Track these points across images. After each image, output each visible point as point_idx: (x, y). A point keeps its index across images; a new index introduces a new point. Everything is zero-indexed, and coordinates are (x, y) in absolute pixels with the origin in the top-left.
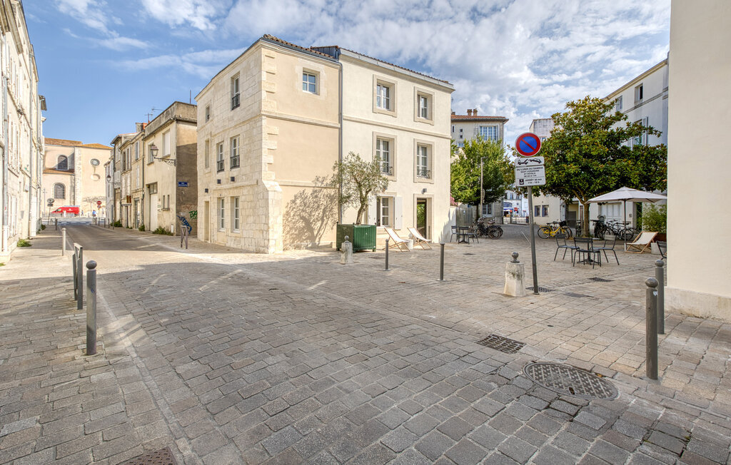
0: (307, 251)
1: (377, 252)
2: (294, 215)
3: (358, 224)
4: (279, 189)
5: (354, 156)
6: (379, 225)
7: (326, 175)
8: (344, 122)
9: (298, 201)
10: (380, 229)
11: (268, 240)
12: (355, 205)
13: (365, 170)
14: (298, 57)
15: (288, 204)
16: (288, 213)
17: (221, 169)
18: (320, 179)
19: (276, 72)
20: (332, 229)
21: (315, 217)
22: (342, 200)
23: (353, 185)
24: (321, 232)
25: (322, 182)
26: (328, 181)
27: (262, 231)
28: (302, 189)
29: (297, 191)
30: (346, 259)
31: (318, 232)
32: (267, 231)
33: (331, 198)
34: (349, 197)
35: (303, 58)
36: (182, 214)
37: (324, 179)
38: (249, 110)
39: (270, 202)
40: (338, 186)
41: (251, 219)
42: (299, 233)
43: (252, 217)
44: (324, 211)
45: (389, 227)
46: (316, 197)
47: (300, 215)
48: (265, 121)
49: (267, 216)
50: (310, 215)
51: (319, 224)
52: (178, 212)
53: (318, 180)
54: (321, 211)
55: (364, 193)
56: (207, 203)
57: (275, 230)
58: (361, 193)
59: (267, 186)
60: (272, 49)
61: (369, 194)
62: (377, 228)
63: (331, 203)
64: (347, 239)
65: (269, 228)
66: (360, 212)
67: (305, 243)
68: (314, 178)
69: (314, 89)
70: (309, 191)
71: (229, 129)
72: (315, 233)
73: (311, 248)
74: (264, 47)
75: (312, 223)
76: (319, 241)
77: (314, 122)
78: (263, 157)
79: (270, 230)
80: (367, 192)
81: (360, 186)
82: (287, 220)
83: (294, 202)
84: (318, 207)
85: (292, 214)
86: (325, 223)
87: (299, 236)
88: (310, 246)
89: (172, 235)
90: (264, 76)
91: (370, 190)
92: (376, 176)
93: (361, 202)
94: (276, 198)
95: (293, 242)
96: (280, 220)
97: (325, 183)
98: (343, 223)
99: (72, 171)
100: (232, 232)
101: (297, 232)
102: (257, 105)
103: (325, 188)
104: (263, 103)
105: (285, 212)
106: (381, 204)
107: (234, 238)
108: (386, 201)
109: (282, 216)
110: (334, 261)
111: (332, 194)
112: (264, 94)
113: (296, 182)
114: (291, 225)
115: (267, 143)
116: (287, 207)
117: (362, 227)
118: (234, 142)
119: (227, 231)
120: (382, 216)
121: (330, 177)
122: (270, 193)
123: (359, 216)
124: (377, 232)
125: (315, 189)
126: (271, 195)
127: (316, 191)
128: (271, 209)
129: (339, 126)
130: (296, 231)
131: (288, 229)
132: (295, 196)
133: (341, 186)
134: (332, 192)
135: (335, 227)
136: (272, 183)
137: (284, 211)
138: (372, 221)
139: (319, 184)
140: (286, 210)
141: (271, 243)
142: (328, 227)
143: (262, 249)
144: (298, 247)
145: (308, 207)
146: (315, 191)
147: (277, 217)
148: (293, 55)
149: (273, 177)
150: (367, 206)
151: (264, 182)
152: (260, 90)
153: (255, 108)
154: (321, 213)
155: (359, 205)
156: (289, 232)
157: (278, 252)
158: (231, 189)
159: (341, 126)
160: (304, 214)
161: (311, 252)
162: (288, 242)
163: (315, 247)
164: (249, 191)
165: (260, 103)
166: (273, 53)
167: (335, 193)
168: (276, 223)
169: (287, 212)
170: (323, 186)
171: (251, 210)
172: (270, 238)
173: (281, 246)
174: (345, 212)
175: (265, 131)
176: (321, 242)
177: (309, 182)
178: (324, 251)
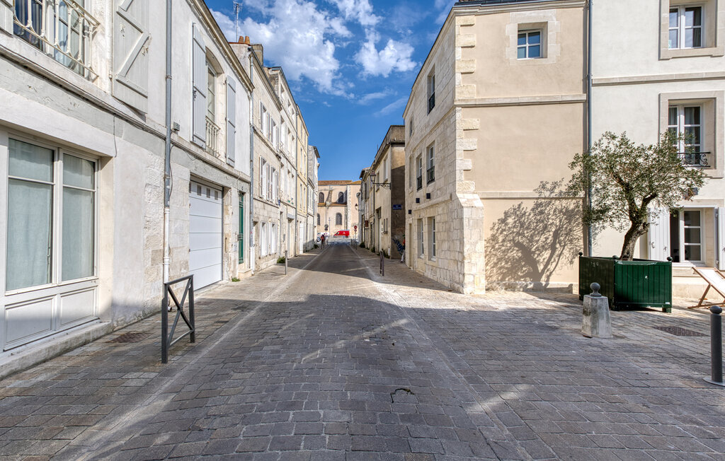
0: (525, 295)
1: (675, 313)
2: (504, 241)
3: (624, 257)
4: (479, 203)
5: (614, 137)
6: (677, 259)
7: (558, 179)
8: (593, 89)
9: (510, 221)
10: (682, 267)
11: (464, 275)
12: (616, 224)
13: (640, 160)
14: (509, 11)
15: (494, 224)
16: (494, 238)
17: (420, 187)
18: (549, 186)
19: (475, 44)
20: (571, 262)
21: (540, 243)
22: (590, 217)
23: (614, 189)
24: (551, 267)
25: (552, 191)
26: (564, 188)
27: (456, 261)
28: (516, 203)
29: (509, 205)
30: (594, 327)
31: (546, 266)
32: (462, 262)
33: (569, 215)
34: (605, 210)
35: (517, 10)
36: (396, 237)
37: (555, 185)
38: (443, 106)
39: (465, 222)
40: (582, 194)
41: (446, 245)
42: (513, 267)
43: (446, 243)
44: (556, 235)
45: (707, 266)
46: (541, 213)
47: (513, 240)
48: (459, 114)
49: (462, 243)
50: (531, 240)
51: (546, 254)
52: (393, 235)
53: (544, 187)
54: (550, 235)
55: (639, 202)
56: (410, 225)
57: (473, 261)
58: (632, 203)
59: (462, 201)
60: (470, 14)
61: (652, 205)
62: (674, 264)
63: (570, 222)
64: (596, 290)
65: (464, 258)
66: (629, 237)
67: (522, 282)
68: (537, 185)
69: (537, 52)
70: (528, 206)
71: (425, 137)
72: (541, 267)
73: (532, 291)
74: (459, 14)
75: (534, 253)
76: (548, 280)
77: (538, 100)
78: (458, 162)
79: (466, 261)
80: (646, 201)
81: (628, 189)
82: (493, 247)
83: (503, 221)
84: (545, 227)
85: (501, 239)
86: (557, 252)
87: (513, 270)
88: (531, 286)
89: (389, 258)
90: (459, 53)
91: (654, 196)
92: (669, 169)
93: (632, 218)
94: (474, 217)
95: (503, 279)
96: (481, 247)
97: (557, 191)
98: (594, 255)
99: (346, 203)
100: (430, 260)
101: (509, 265)
102: (451, 95)
103: (558, 199)
104: (456, 90)
105: (489, 236)
106: (682, 223)
107: (431, 268)
108: (693, 216)
109: (484, 243)
110: (568, 325)
111: (572, 207)
112: (459, 77)
113: (506, 192)
114: (499, 254)
115: (463, 143)
116: (492, 229)
117: (636, 263)
118: (430, 150)
119: (425, 258)
120: (682, 244)
121: (566, 182)
122: (465, 210)
123: (626, 244)
124: (673, 273)
125: (539, 201)
126: (466, 213)
127: (541, 204)
128: (466, 232)
129: (584, 97)
130: (507, 263)
131: (495, 261)
132: (506, 213)
133: (589, 194)
134: (571, 205)
135: (577, 261)
136: (470, 196)
137: (488, 234)
138: (659, 253)
139: (547, 194)
140: (490, 233)
141: (468, 279)
142: (563, 260)
143: (457, 286)
144: (511, 288)
145: (527, 228)
146: (538, 205)
147: (477, 243)
148: (502, 12)
149: (473, 188)
150: (646, 225)
151: (459, 195)
152: (454, 74)
153: (449, 101)
154: (551, 238)
155: (627, 224)
156: (496, 264)
157: (477, 292)
158: (427, 208)
159: (589, 97)
160: (520, 239)
161: (532, 297)
162: (494, 278)
163: (540, 291)
164: (443, 209)
165: (454, 92)
166: (471, 19)
167: (578, 207)
168: (475, 252)
169: (493, 236)
170: (553, 195)
171: (446, 234)
172: (466, 272)
173: (483, 283)
174: (598, 237)
175: (460, 126)
176: (550, 282)
177: (529, 192)
178: (555, 300)
